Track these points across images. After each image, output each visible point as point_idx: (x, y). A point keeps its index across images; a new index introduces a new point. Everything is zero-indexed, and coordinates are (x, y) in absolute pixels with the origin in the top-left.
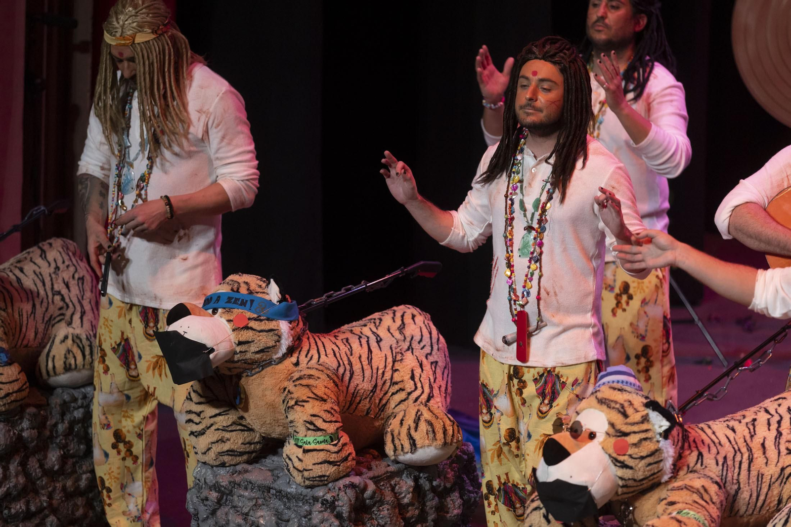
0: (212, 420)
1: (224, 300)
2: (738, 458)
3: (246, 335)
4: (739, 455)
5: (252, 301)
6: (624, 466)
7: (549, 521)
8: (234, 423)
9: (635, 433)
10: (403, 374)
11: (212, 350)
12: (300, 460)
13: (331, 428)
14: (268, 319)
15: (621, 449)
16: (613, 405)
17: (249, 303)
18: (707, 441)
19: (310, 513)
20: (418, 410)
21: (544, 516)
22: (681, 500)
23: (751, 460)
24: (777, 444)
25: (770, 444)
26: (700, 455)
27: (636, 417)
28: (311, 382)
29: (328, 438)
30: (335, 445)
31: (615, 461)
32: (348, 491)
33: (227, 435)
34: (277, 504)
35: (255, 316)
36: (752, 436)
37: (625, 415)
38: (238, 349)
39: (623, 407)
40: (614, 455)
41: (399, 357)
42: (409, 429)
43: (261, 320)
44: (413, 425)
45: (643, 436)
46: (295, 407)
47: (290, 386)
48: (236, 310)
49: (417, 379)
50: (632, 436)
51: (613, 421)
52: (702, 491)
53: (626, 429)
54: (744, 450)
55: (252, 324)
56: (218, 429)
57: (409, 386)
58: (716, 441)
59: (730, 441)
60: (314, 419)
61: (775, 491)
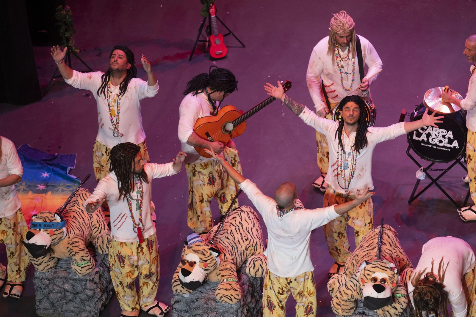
0: (43, 260)
1: (42, 226)
2: (234, 249)
3: (54, 237)
4: (233, 248)
5: (53, 225)
6: (207, 270)
7: (184, 288)
8: (50, 258)
9: (209, 260)
10: (95, 222)
11: (46, 246)
12: (80, 270)
13: (88, 258)
14: (60, 229)
15: (206, 266)
16: (199, 252)
17: (52, 226)
18: (224, 247)
19: (86, 284)
20: (108, 238)
21: (182, 287)
22: (226, 274)
23: (237, 248)
24: (242, 239)
25: (240, 240)
26: (225, 254)
27: (208, 255)
28: (77, 244)
29: (88, 261)
30: (90, 263)
31: (205, 270)
32: (97, 275)
33: (49, 263)
34: (71, 281)
35: (56, 229)
36: (234, 239)
37: (204, 255)
38: (53, 242)
39: (203, 252)
40: (205, 268)
41: (91, 217)
42: (106, 245)
43: (58, 230)
44: (107, 244)
45: (211, 260)
46: (76, 255)
47: (70, 247)
48: (49, 229)
49: (99, 222)
50: (208, 261)
51: (201, 258)
52: (230, 268)
53: (206, 259)
54: (234, 245)
55: (56, 233)
56: (45, 262)
57: (98, 225)
58: (226, 246)
59: (230, 244)
60: (83, 258)
61: (245, 254)
